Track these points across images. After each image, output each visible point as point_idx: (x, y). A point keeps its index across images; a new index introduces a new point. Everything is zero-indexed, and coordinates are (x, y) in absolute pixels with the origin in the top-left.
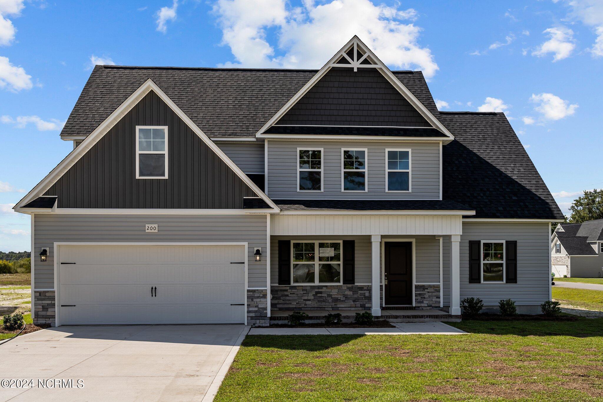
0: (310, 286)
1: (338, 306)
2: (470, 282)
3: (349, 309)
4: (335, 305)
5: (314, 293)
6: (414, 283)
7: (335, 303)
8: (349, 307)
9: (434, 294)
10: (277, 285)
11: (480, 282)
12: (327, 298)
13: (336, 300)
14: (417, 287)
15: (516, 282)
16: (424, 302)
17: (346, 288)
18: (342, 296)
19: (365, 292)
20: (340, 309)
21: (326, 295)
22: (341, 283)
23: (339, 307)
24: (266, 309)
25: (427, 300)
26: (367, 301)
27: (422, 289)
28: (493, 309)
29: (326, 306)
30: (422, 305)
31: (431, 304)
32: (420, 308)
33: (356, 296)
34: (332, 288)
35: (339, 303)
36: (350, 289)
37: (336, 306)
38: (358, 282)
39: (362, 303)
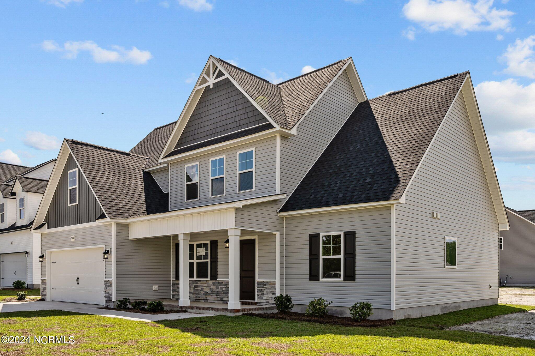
0: (191, 281)
1: (207, 298)
2: (310, 279)
3: (214, 301)
4: (205, 297)
5: (194, 287)
6: (257, 279)
7: (205, 296)
8: (214, 300)
9: (271, 290)
10: (175, 279)
11: (318, 280)
12: (201, 291)
13: (206, 293)
14: (258, 282)
15: (354, 280)
16: (264, 298)
17: (211, 283)
18: (209, 290)
19: (223, 287)
20: (209, 301)
21: (200, 289)
22: (209, 279)
23: (208, 300)
24: (111, 295)
25: (265, 296)
26: (224, 295)
27: (262, 285)
28: (332, 309)
29: (200, 299)
30: (262, 301)
31: (268, 300)
32: (261, 304)
33: (217, 290)
34: (204, 283)
35: (208, 296)
36: (214, 284)
37: (206, 299)
38: (220, 278)
39: (221, 297)
